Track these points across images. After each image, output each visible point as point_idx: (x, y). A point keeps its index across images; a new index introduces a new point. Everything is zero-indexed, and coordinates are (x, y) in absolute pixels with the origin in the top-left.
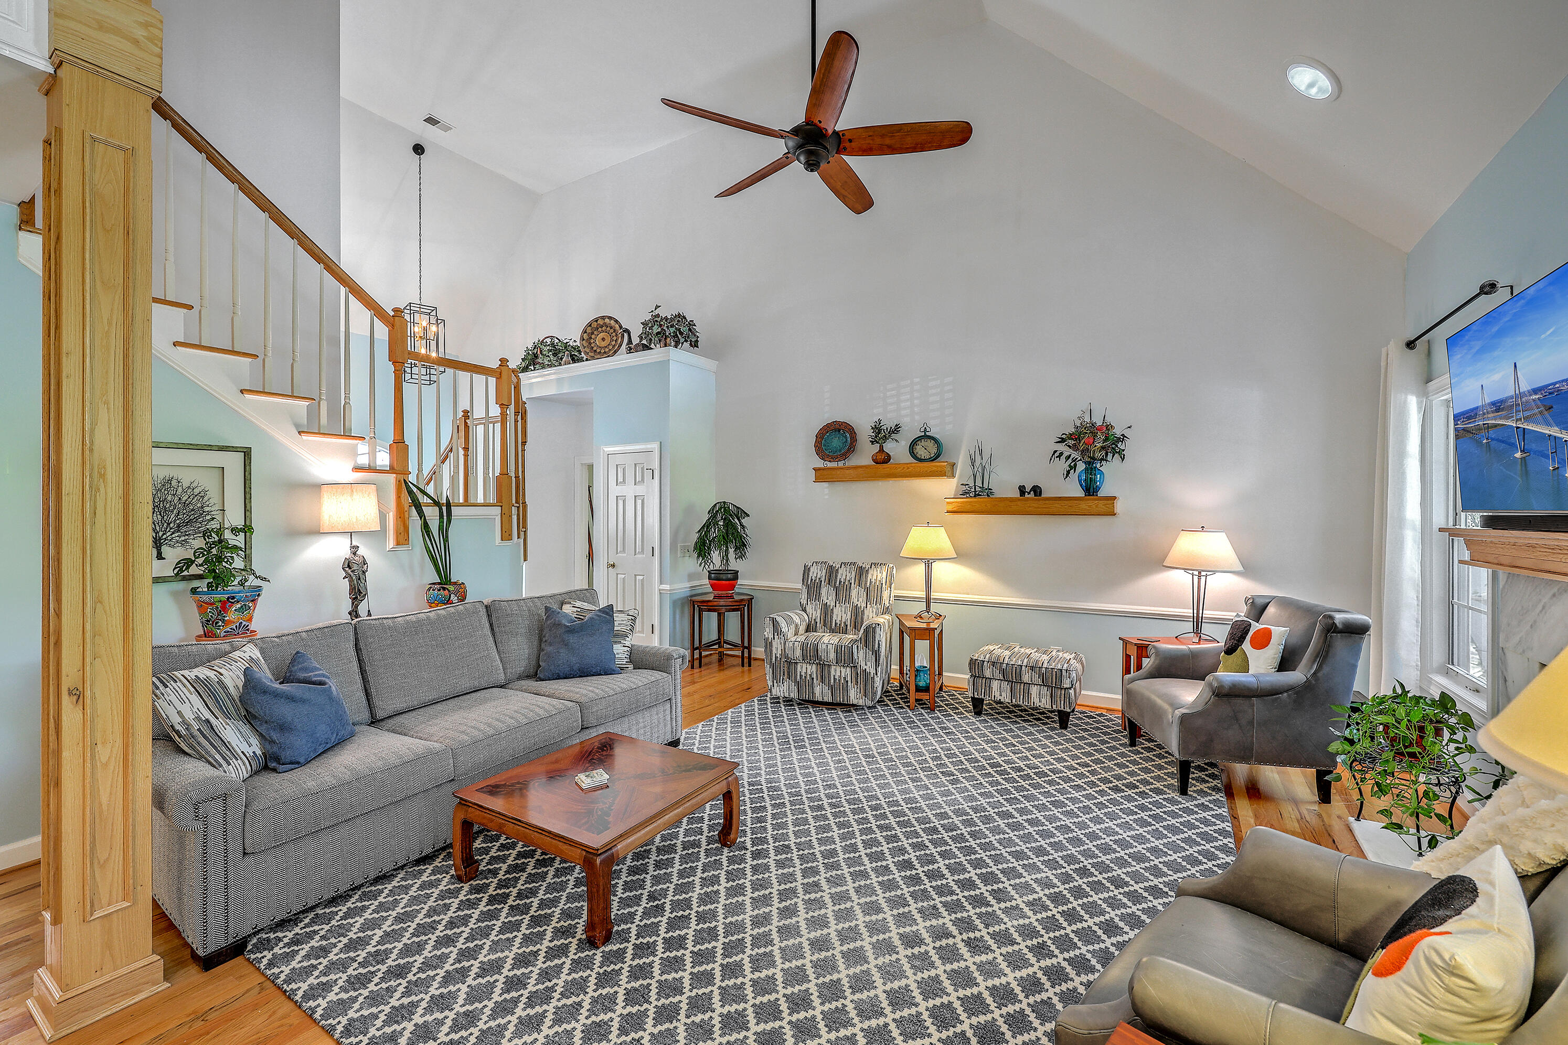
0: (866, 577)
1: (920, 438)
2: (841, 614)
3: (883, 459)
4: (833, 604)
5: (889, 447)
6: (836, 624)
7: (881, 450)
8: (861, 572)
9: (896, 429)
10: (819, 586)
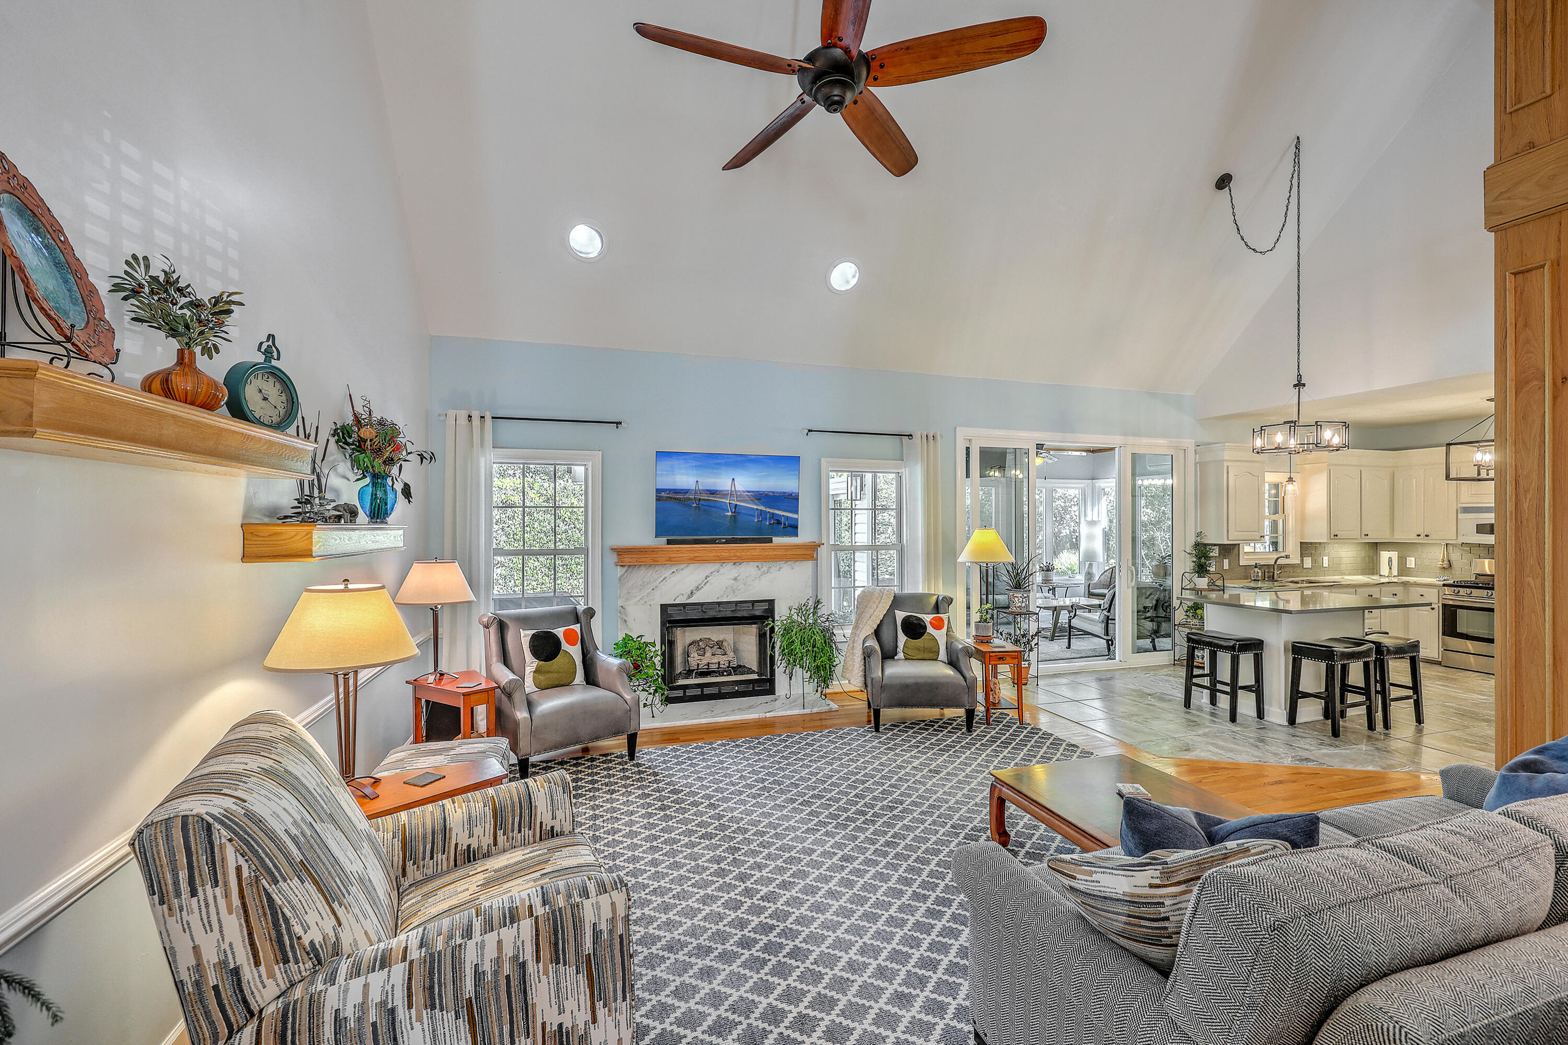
1: (257, 368)
10: (322, 843)
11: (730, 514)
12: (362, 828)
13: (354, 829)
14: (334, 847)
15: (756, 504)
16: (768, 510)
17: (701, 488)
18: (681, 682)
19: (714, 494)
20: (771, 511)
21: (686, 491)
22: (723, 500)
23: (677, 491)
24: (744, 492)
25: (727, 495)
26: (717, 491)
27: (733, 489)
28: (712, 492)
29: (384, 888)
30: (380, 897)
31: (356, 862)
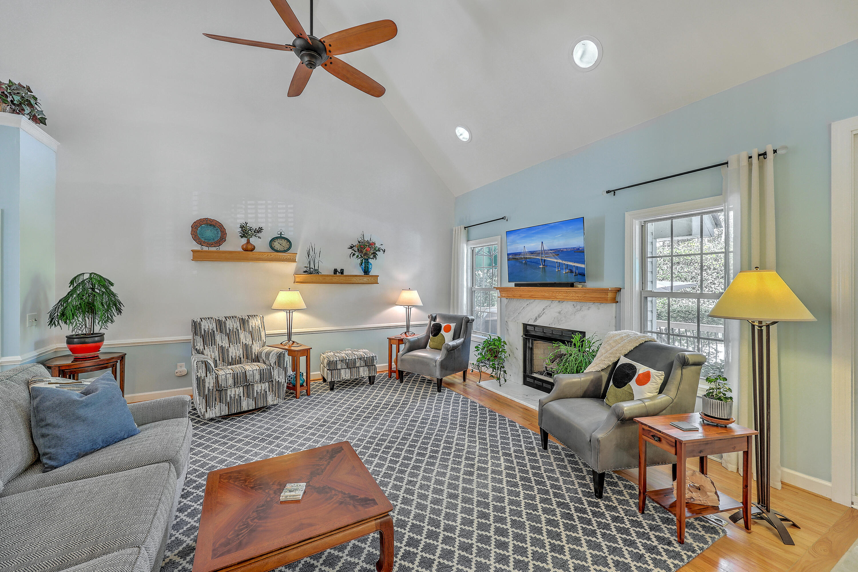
0: (248, 325)
1: (277, 238)
2: (235, 351)
3: (249, 249)
4: (227, 345)
5: (253, 240)
6: (232, 358)
7: (248, 242)
8: (243, 322)
9: (260, 230)
10: (213, 335)
11: (541, 266)
12: (245, 342)
13: (238, 340)
14: (218, 338)
15: (556, 259)
16: (564, 262)
17: (526, 251)
18: (535, 375)
20: (566, 263)
21: (519, 254)
22: (538, 257)
23: (516, 254)
24: (549, 250)
25: (540, 253)
26: (534, 251)
27: (542, 249)
28: (532, 253)
29: (238, 355)
30: (230, 355)
31: (225, 344)
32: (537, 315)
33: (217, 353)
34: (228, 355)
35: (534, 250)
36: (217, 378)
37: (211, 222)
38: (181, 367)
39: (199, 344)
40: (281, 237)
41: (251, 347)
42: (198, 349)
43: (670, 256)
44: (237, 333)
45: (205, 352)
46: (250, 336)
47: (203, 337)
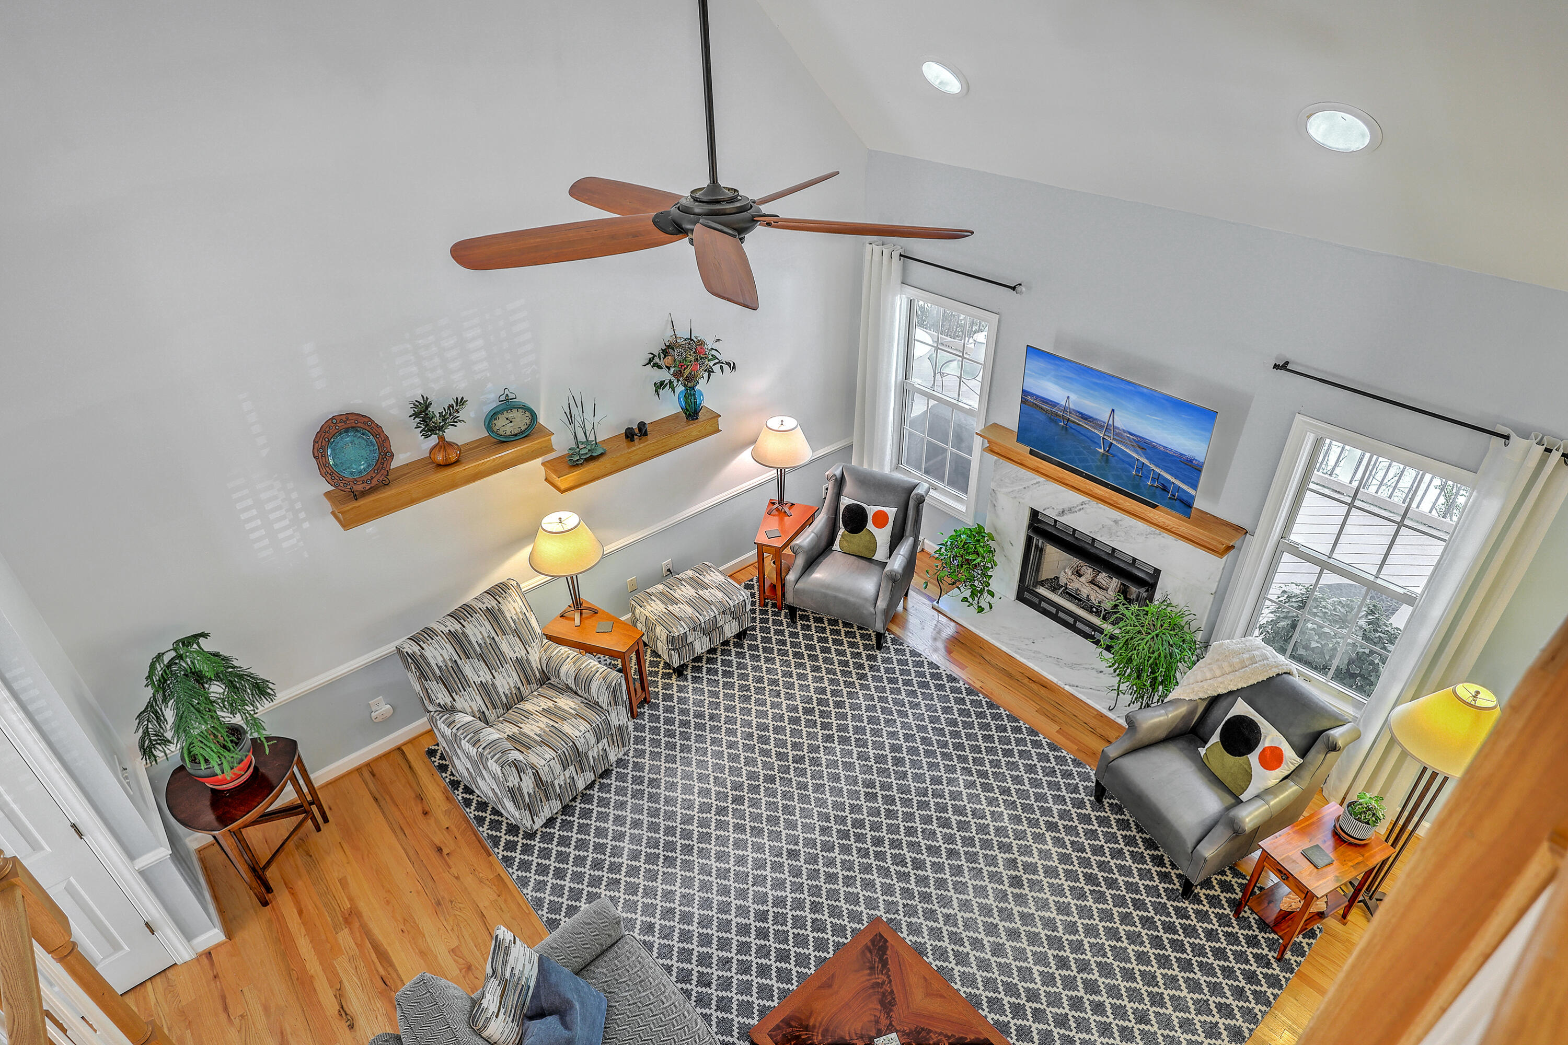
0: (504, 618)
1: (499, 410)
2: (505, 681)
4: (489, 677)
5: (450, 433)
7: (442, 442)
8: (493, 615)
9: (460, 406)
10: (458, 670)
11: (1102, 451)
12: (514, 656)
13: (502, 658)
14: (468, 670)
15: (1137, 453)
16: (1153, 467)
17: (1072, 407)
18: (1041, 591)
19: (1086, 419)
20: (1158, 470)
21: (1054, 404)
22: (1096, 431)
23: (1045, 401)
24: (1124, 431)
25: (1103, 427)
26: (1091, 418)
27: (1111, 422)
28: (1085, 417)
29: (512, 685)
30: (501, 691)
31: (485, 676)
32: (1065, 506)
33: (478, 698)
34: (497, 693)
35: (1091, 415)
36: (536, 775)
37: (345, 422)
38: (377, 704)
39: (440, 696)
40: (508, 404)
41: (527, 660)
42: (442, 703)
43: (1348, 504)
44: (493, 645)
45: (458, 705)
46: (518, 640)
47: (442, 680)
